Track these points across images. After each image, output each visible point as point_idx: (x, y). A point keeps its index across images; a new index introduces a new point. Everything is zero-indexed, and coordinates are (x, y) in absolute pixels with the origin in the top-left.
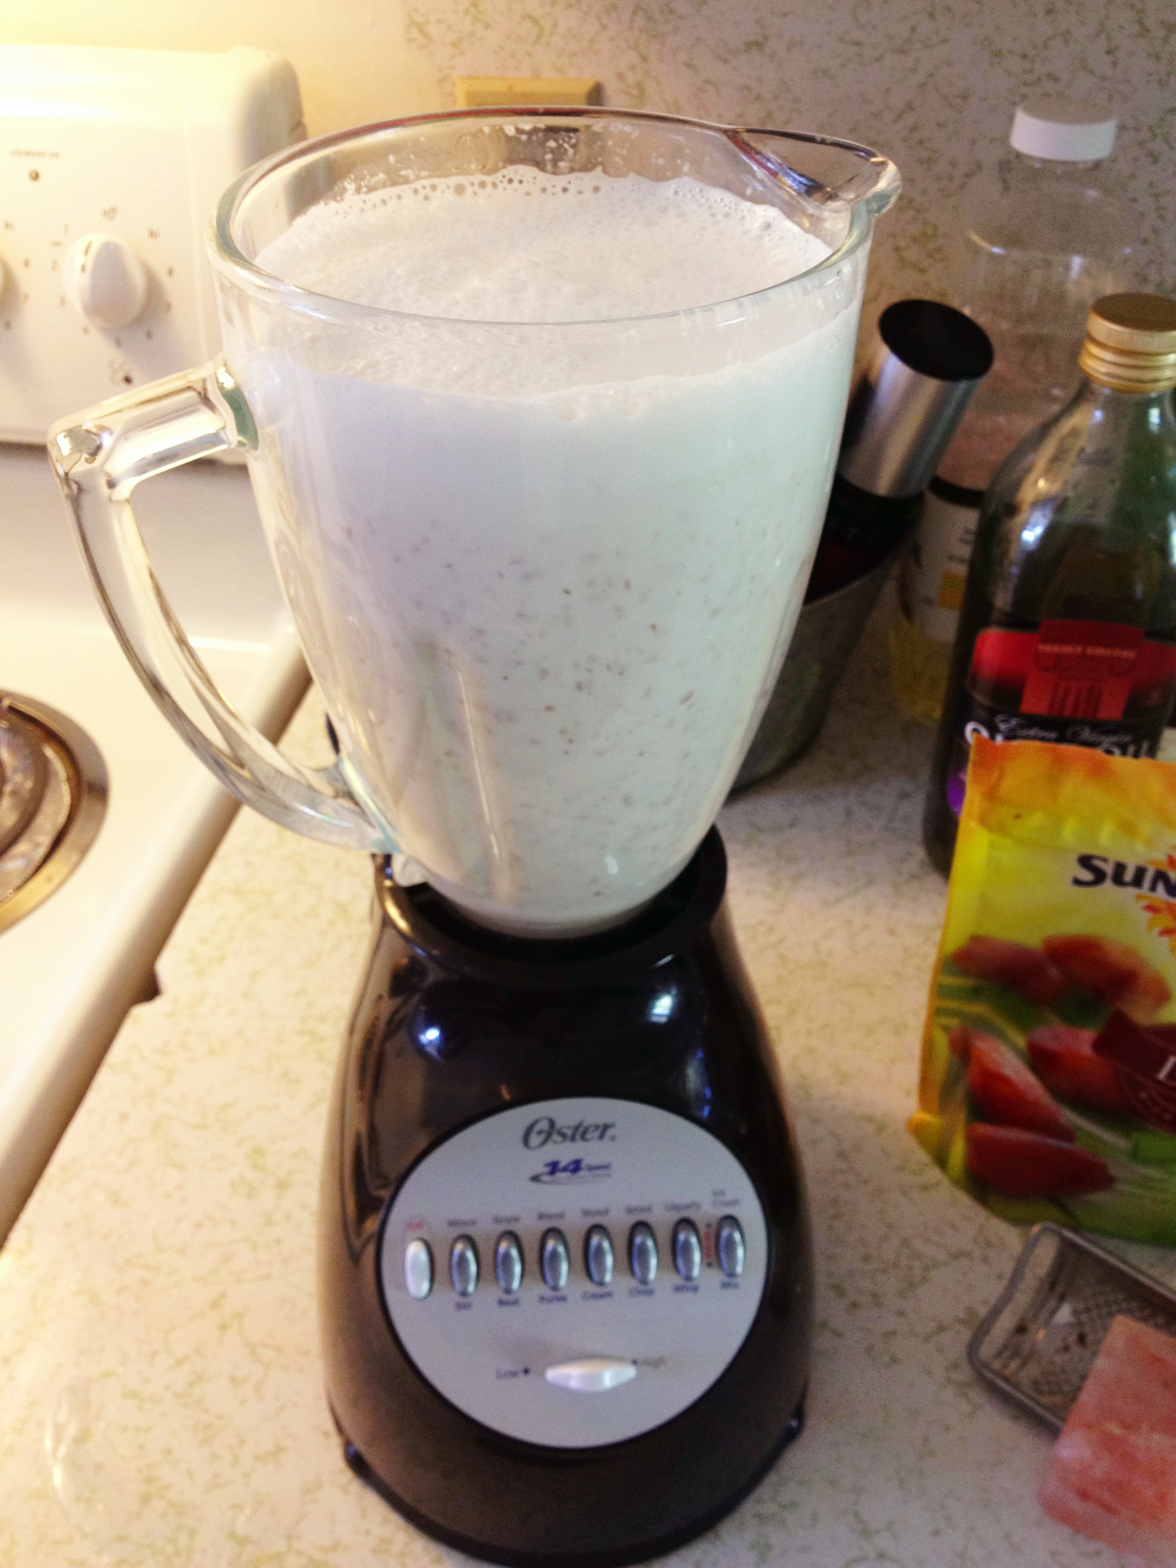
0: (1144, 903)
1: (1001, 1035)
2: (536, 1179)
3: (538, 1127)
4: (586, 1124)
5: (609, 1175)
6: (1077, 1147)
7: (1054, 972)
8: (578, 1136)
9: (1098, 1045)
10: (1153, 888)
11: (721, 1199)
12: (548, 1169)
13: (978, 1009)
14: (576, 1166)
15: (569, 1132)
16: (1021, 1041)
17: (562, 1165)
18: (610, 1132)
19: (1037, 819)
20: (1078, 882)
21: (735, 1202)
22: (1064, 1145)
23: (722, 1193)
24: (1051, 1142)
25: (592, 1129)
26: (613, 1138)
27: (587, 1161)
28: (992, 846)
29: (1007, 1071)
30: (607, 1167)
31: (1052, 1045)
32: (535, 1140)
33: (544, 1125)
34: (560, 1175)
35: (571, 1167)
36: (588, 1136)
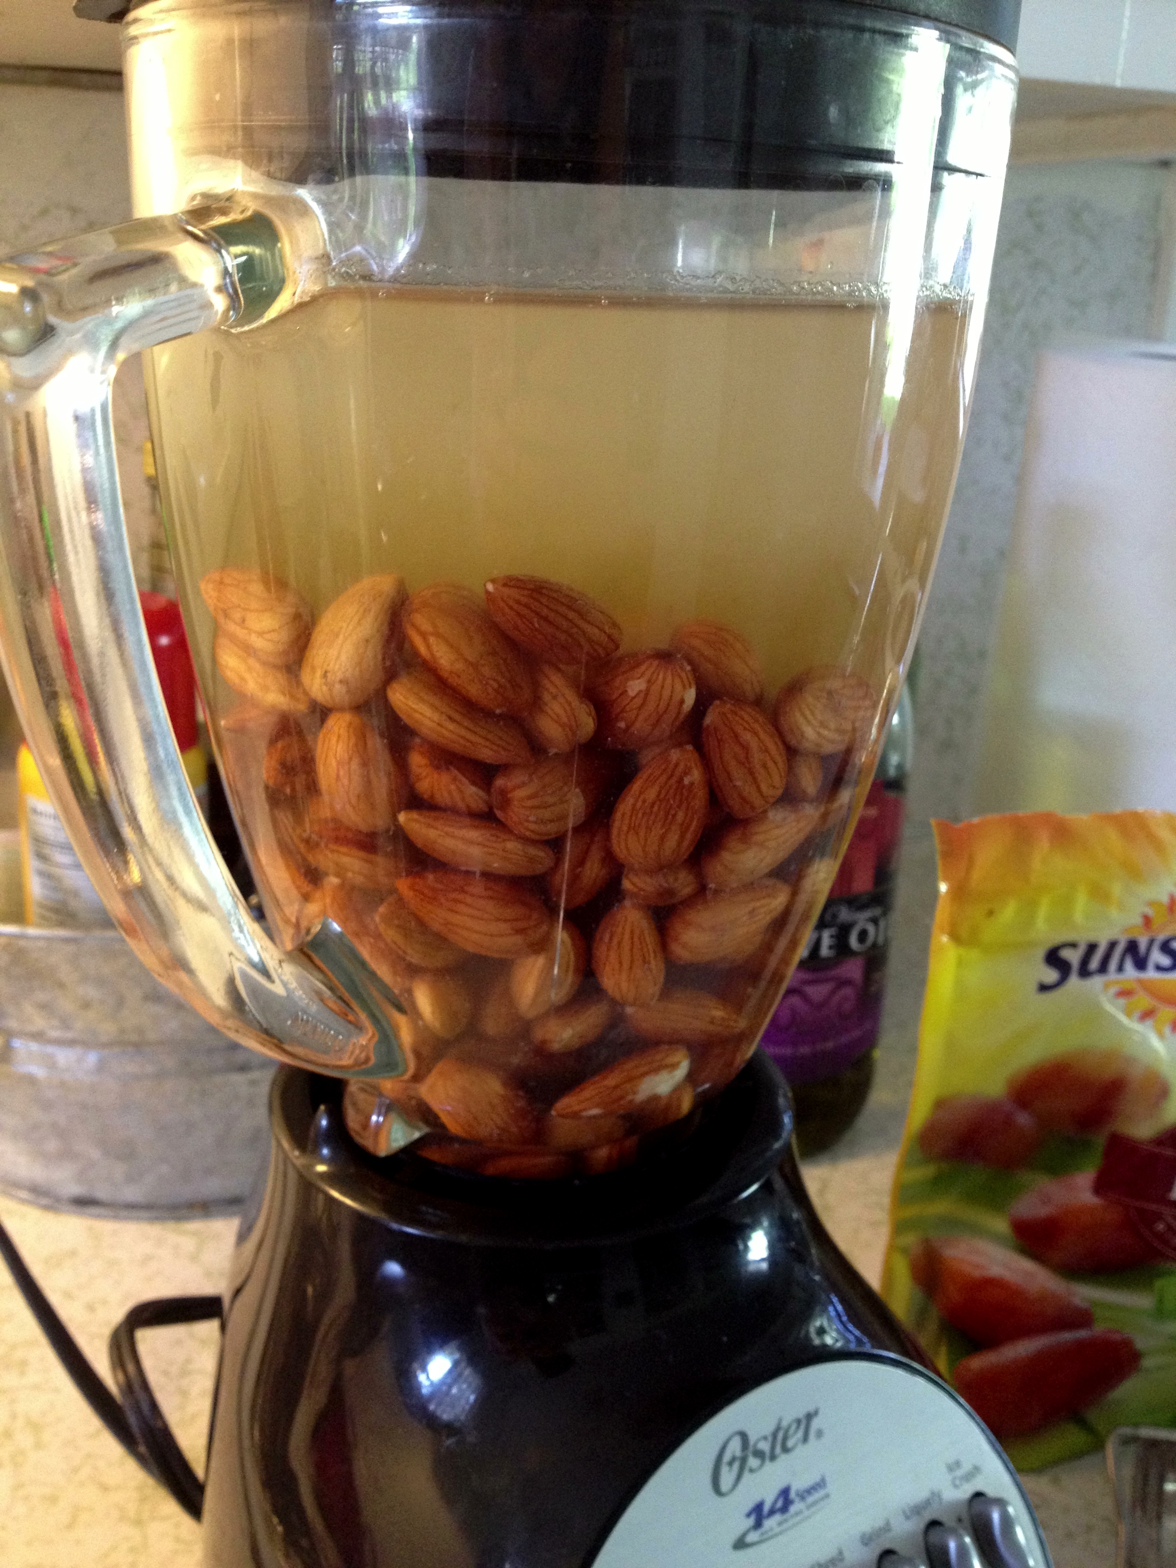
0: (1113, 990)
1: (976, 1230)
2: (740, 1544)
3: (727, 1457)
4: (785, 1424)
5: (827, 1496)
6: (1099, 1328)
7: (1023, 1119)
8: (778, 1449)
9: (1100, 1187)
10: (1120, 968)
11: (959, 1473)
12: (751, 1521)
13: (941, 1207)
14: (785, 1498)
15: (764, 1446)
16: (1001, 1225)
17: (766, 1508)
18: (816, 1424)
19: (1009, 912)
20: (1044, 988)
21: (976, 1470)
22: (1082, 1334)
23: (958, 1464)
24: (1067, 1336)
25: (794, 1427)
26: (820, 1434)
27: (798, 1485)
28: (960, 963)
29: (996, 1271)
30: (821, 1484)
31: (1042, 1211)
32: (727, 1477)
33: (735, 1447)
34: (770, 1523)
35: (780, 1504)
36: (790, 1443)
